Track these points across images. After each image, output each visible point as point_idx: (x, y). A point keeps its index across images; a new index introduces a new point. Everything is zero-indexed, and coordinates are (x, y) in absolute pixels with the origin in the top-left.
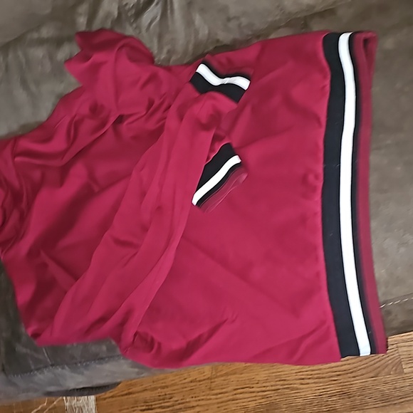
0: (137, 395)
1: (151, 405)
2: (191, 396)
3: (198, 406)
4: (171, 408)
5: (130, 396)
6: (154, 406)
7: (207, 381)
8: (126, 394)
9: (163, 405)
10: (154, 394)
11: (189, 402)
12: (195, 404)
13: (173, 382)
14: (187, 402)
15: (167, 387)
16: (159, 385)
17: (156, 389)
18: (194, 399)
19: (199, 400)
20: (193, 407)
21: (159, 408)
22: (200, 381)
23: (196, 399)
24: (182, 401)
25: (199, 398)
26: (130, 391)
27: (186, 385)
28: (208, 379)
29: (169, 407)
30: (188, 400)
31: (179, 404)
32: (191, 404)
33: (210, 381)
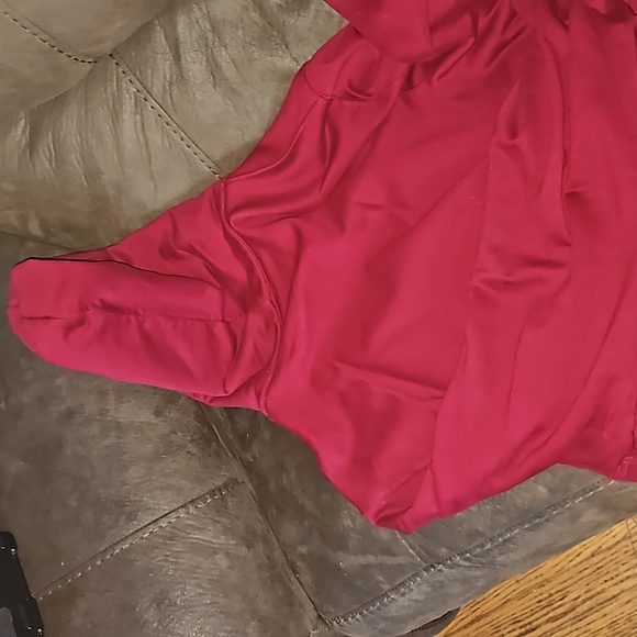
0: (494, 616)
1: (530, 623)
2: (602, 580)
3: (622, 591)
4: (571, 615)
5: (482, 622)
6: (535, 624)
7: (624, 543)
8: (472, 622)
9: (551, 615)
10: (529, 602)
11: (603, 591)
12: (615, 591)
13: (558, 568)
14: (599, 593)
15: (548, 581)
16: (532, 583)
17: (527, 592)
18: (609, 583)
19: (622, 581)
20: (614, 597)
21: (547, 621)
22: (609, 549)
23: (615, 581)
24: (588, 595)
25: (620, 578)
26: (478, 613)
27: (585, 565)
28: (624, 539)
29: (565, 614)
30: (599, 589)
31: (584, 601)
32: (608, 595)
33: (629, 542)
